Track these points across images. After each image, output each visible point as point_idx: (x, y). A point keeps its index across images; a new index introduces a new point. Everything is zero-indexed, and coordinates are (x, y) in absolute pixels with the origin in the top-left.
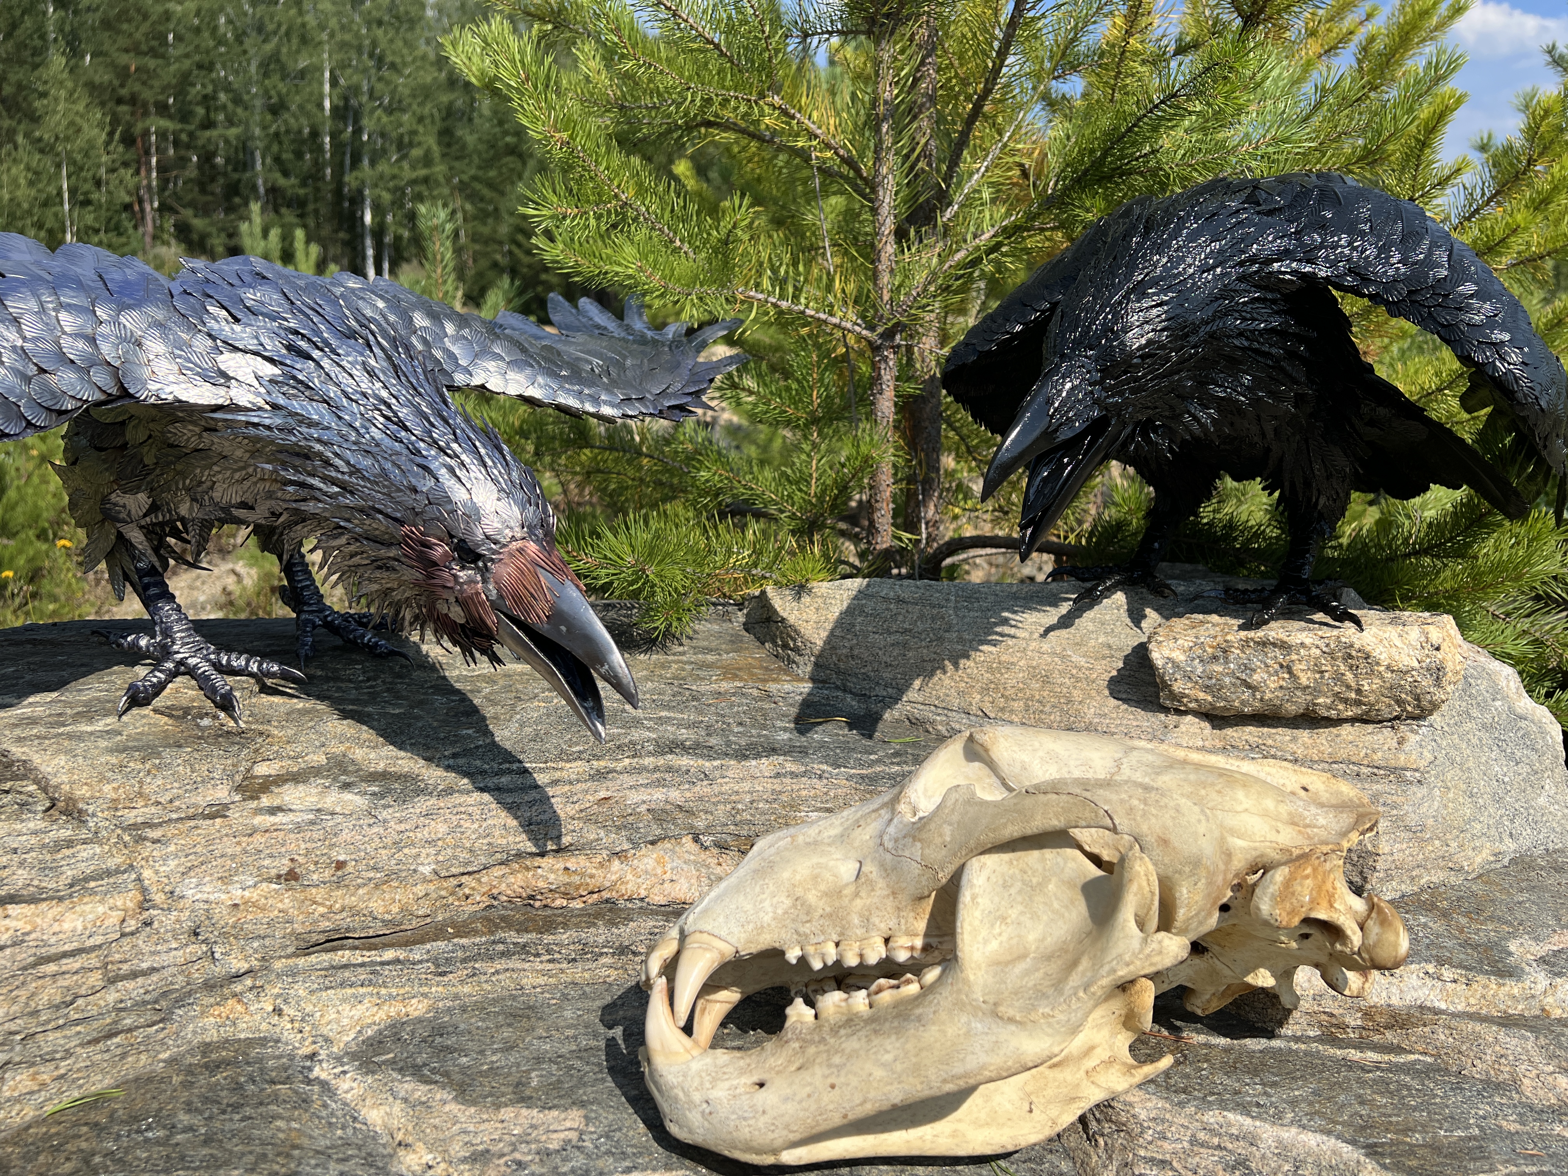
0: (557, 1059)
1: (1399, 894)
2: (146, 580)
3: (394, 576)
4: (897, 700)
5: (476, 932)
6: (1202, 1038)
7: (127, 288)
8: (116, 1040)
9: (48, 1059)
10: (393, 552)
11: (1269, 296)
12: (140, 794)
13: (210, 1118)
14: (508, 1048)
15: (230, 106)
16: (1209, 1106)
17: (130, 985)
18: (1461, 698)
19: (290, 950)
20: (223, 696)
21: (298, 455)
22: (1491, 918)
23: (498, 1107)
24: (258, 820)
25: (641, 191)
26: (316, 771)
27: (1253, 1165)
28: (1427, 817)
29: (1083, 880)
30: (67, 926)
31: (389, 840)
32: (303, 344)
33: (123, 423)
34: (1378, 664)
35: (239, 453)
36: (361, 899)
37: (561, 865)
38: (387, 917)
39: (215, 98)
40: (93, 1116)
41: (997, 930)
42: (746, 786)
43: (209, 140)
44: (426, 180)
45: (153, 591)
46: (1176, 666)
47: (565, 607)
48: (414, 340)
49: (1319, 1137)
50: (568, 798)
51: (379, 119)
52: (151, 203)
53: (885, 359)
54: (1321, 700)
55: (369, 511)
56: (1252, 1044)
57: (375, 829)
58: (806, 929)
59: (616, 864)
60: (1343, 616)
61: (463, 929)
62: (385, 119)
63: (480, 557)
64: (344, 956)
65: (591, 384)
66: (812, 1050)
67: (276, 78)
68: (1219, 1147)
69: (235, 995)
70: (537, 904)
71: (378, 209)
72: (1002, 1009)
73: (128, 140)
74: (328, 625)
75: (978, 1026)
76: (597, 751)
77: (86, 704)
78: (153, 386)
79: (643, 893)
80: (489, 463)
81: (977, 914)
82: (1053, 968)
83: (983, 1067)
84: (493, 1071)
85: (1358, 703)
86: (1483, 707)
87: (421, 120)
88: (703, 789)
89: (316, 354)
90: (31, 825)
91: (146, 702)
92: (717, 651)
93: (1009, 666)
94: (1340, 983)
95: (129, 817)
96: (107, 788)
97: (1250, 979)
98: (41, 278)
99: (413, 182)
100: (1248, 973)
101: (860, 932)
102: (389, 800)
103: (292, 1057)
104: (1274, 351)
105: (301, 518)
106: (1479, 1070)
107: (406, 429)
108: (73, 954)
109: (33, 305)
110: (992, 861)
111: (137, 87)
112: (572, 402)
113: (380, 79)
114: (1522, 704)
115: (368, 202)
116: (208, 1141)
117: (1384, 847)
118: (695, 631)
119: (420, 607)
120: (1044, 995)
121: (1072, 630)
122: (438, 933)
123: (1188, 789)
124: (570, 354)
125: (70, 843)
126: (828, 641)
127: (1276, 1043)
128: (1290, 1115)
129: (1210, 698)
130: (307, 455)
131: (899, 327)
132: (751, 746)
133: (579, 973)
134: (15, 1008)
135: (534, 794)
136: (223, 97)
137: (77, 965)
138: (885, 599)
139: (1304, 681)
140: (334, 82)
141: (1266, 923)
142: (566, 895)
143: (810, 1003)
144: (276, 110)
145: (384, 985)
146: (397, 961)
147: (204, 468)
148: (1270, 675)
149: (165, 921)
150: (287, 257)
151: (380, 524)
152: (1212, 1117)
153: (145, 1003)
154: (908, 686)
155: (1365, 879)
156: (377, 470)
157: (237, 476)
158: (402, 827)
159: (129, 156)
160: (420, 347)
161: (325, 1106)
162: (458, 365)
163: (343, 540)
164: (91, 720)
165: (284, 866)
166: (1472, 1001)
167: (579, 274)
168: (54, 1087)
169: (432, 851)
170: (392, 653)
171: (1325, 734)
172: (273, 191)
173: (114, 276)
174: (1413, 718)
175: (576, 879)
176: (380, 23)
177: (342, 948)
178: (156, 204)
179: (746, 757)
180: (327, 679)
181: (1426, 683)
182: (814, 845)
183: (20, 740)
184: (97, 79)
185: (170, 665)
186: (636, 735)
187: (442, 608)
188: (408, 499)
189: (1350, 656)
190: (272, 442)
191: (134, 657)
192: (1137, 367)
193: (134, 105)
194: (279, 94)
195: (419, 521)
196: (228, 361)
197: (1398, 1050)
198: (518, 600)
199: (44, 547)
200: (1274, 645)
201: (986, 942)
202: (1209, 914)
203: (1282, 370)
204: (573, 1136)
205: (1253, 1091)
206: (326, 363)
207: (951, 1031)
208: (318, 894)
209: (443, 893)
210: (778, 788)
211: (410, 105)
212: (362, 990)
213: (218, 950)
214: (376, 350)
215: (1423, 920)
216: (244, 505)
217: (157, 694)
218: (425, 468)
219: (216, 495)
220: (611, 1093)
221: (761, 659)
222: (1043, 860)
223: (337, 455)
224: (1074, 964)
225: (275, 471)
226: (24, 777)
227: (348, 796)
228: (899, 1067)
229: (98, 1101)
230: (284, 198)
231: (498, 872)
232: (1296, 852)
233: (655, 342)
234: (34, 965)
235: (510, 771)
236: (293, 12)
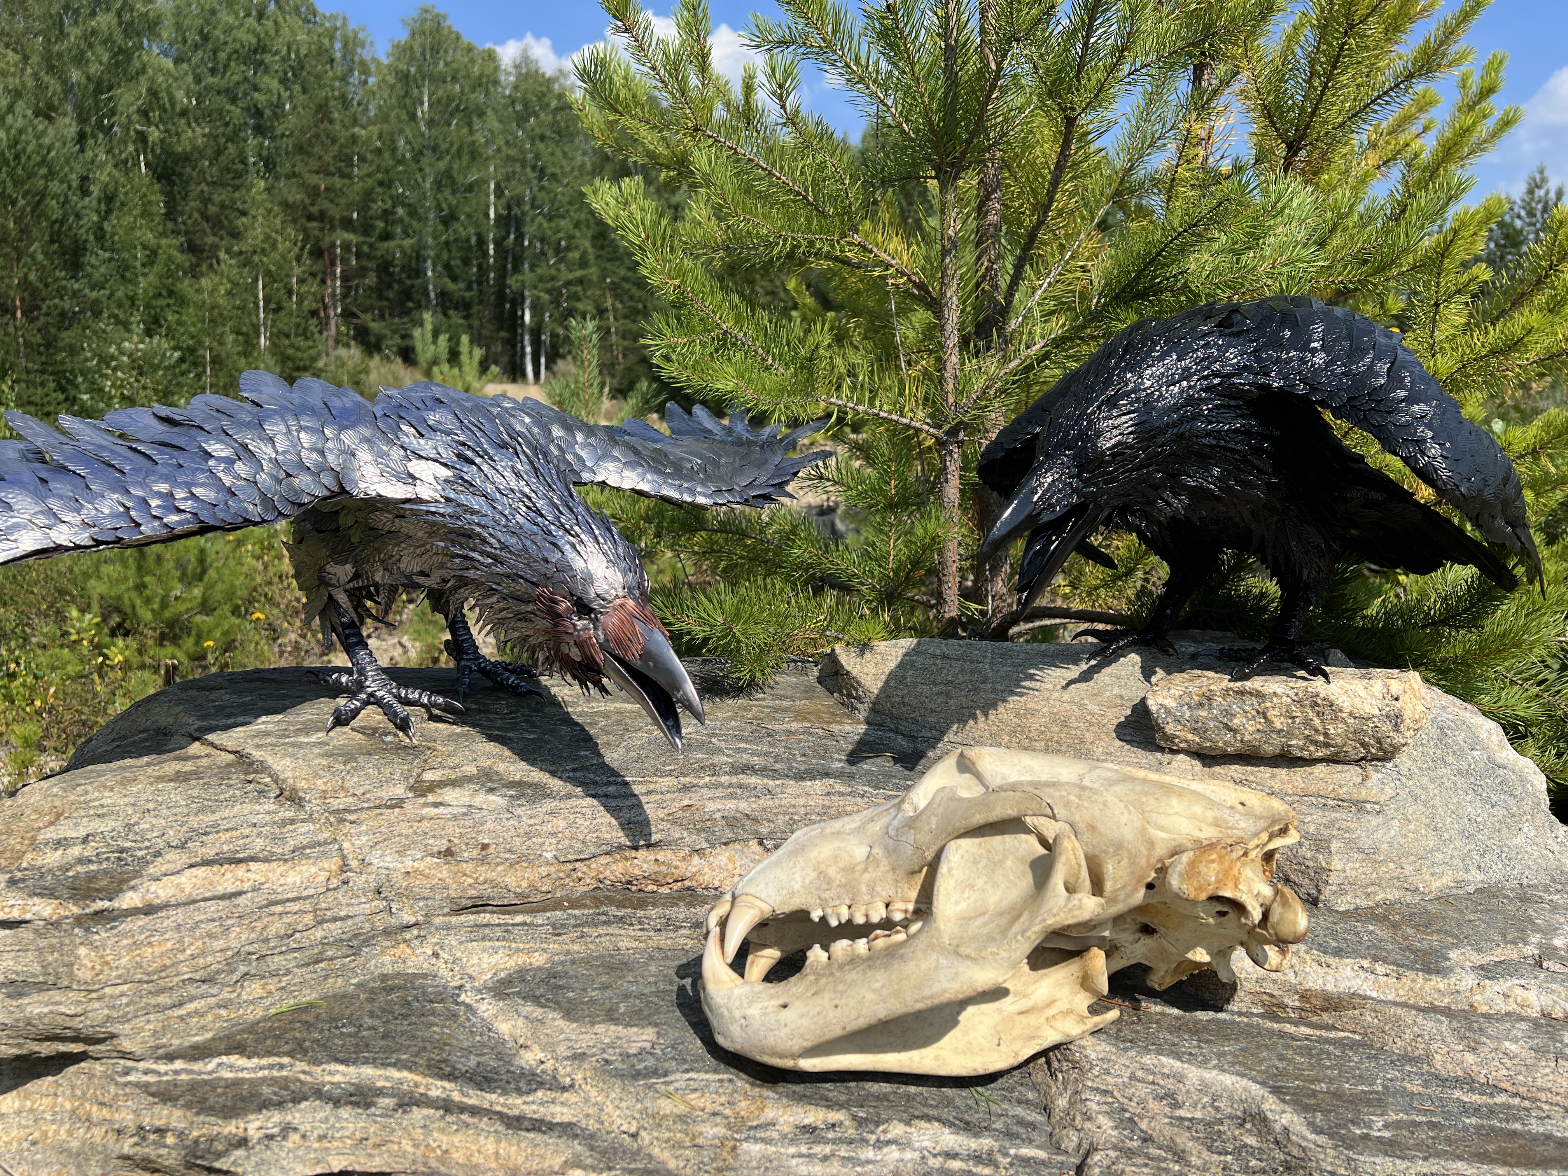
0: (640, 996)
1: (1352, 907)
2: (347, 631)
3: (530, 626)
4: (939, 740)
5: (585, 906)
6: (1158, 1008)
7: (344, 411)
8: (322, 965)
9: (274, 975)
10: (531, 607)
11: (1232, 403)
12: (342, 788)
13: (387, 1022)
14: (605, 987)
15: (407, 219)
16: (1149, 1052)
17: (332, 926)
18: (1436, 746)
19: (446, 910)
20: (402, 719)
21: (463, 535)
22: (1438, 932)
23: (593, 1024)
24: (425, 811)
25: (738, 320)
26: (469, 779)
27: (1179, 1098)
28: (1381, 842)
29: (1032, 857)
30: (290, 880)
31: (522, 831)
32: (469, 453)
33: (337, 512)
34: (1341, 711)
35: (420, 534)
36: (499, 874)
37: (652, 857)
38: (519, 890)
39: (393, 213)
40: (304, 1017)
41: (966, 895)
42: (802, 801)
43: (387, 250)
44: (581, 281)
45: (352, 640)
46: (1168, 711)
47: (652, 648)
48: (551, 447)
49: (1234, 1078)
50: (660, 805)
51: (540, 225)
52: (335, 308)
53: (951, 453)
54: (1294, 742)
55: (514, 577)
56: (1202, 1016)
57: (512, 822)
58: (826, 895)
59: (696, 859)
60: (1316, 671)
61: (575, 904)
62: (546, 225)
63: (592, 610)
64: (485, 917)
65: (690, 479)
66: (823, 981)
67: (447, 193)
68: (1153, 1083)
69: (405, 941)
70: (634, 888)
71: (536, 308)
72: (961, 949)
73: (317, 253)
74: (481, 670)
75: (944, 962)
76: (684, 770)
77: (303, 723)
78: (362, 485)
79: (717, 884)
80: (601, 540)
81: (952, 882)
82: (1003, 921)
83: (945, 991)
84: (592, 1001)
85: (1327, 745)
86: (1459, 755)
87: (577, 225)
88: (766, 802)
89: (478, 460)
90: (266, 807)
91: (345, 723)
92: (792, 698)
93: (1033, 713)
94: (1260, 958)
95: (335, 804)
96: (319, 782)
97: (1190, 955)
98: (286, 408)
99: (568, 283)
100: (1188, 950)
101: (866, 898)
102: (523, 801)
103: (445, 987)
104: (1239, 447)
105: (464, 582)
106: (1397, 1046)
107: (542, 516)
108: (294, 900)
109: (282, 428)
110: (966, 843)
111: (326, 204)
112: (674, 494)
113: (542, 188)
114: (1504, 755)
115: (528, 303)
116: (385, 1037)
117: (1337, 864)
118: (776, 683)
119: (549, 650)
120: (994, 939)
121: (1091, 683)
122: (557, 905)
123: (1133, 796)
124: (675, 455)
125: (292, 822)
126: (883, 690)
127: (1221, 1016)
128: (1215, 1062)
129: (1197, 739)
130: (469, 535)
131: (961, 425)
132: (806, 771)
133: (663, 940)
134: (253, 935)
135: (633, 800)
136: (400, 211)
137: (296, 908)
138: (933, 656)
139: (1278, 725)
140: (499, 192)
141: (1177, 896)
142: (655, 882)
143: (826, 948)
144: (448, 220)
145: (514, 939)
146: (525, 924)
147: (394, 546)
148: (1248, 720)
149: (358, 881)
150: (454, 357)
151: (521, 587)
152: (1149, 1060)
153: (342, 940)
154: (948, 727)
155: (1319, 891)
156: (520, 547)
157: (418, 551)
158: (532, 821)
159: (317, 267)
160: (556, 453)
161: (468, 1020)
162: (585, 466)
163: (494, 599)
164: (307, 734)
165: (443, 844)
166: (1401, 992)
167: (689, 387)
168: (277, 995)
169: (554, 841)
170: (530, 692)
171: (1299, 773)
172: (443, 295)
173: (336, 403)
174: (1379, 760)
175: (664, 869)
176: (542, 138)
177: (484, 912)
178: (339, 310)
179: (803, 779)
180: (480, 711)
181: (1386, 728)
182: (838, 834)
183: (258, 746)
184: (291, 199)
185: (363, 696)
186: (716, 759)
187: (565, 649)
188: (542, 567)
189: (1317, 704)
190: (445, 526)
191: (336, 691)
192: (1109, 464)
193: (322, 221)
194: (450, 206)
195: (549, 584)
196: (416, 467)
197: (1333, 1028)
198: (619, 642)
199: (238, 621)
200: (1250, 693)
201: (957, 903)
202: (1135, 890)
203: (1250, 463)
204: (648, 1045)
205: (1189, 1044)
206: (485, 467)
207: (924, 965)
208: (468, 867)
209: (562, 875)
210: (827, 803)
211: (568, 211)
212: (498, 944)
213: (394, 906)
214: (522, 457)
215: (1371, 928)
216: (422, 573)
217: (353, 718)
218: (555, 545)
219: (402, 566)
220: (678, 1019)
221: (829, 706)
222: (1004, 842)
223: (491, 535)
224: (1019, 916)
225: (447, 547)
226: (262, 772)
227: (492, 797)
228: (885, 992)
229: (308, 1007)
230: (451, 301)
231: (604, 860)
232: (1205, 843)
233: (750, 443)
234: (267, 906)
235: (616, 783)
236: (465, 131)
